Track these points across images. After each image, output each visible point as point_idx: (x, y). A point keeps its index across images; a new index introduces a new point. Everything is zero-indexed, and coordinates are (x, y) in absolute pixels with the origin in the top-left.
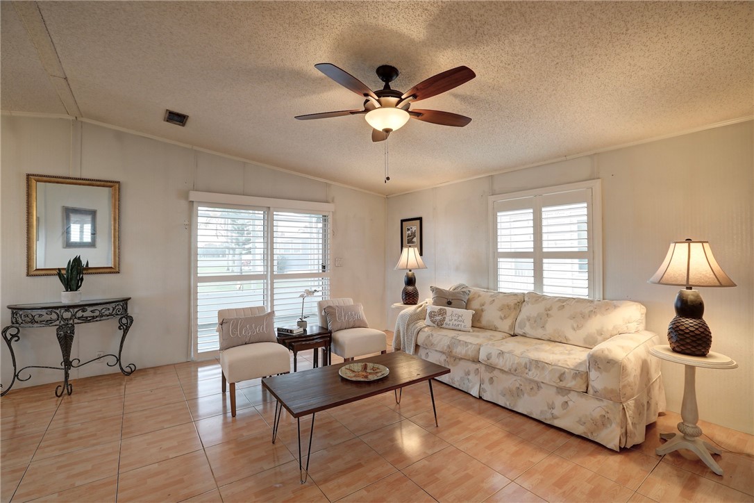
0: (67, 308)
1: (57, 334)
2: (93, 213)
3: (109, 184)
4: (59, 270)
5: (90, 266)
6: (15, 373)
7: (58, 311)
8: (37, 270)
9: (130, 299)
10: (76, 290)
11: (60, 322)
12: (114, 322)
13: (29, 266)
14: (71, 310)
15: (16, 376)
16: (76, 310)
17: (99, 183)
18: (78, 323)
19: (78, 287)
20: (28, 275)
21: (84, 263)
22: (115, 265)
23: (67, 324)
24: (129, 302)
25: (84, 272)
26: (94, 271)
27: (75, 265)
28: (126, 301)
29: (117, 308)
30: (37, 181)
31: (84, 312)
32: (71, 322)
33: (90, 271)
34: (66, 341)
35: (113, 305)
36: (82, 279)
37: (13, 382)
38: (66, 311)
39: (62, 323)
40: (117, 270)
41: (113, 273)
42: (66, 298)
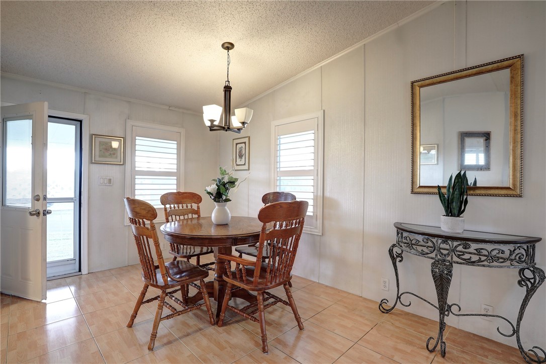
0: (446, 238)
1: (432, 271)
2: (487, 136)
3: (506, 63)
4: (439, 188)
5: (478, 185)
6: (398, 295)
7: (434, 240)
8: (420, 187)
9: (539, 240)
10: (458, 216)
11: (436, 255)
12: (512, 273)
13: (413, 183)
14: (450, 242)
15: (399, 297)
16: (455, 243)
17: (490, 67)
18: (457, 263)
19: (460, 213)
20: (413, 192)
21: (471, 181)
22: (514, 185)
23: (444, 261)
24: (537, 245)
25: (469, 192)
26: (483, 192)
27: (458, 182)
28: (532, 242)
29: (517, 252)
30: (421, 87)
31: (465, 248)
32: (449, 258)
33: (478, 192)
34: (442, 282)
35: (511, 247)
36: (466, 202)
37: (396, 303)
38: (444, 242)
39: (439, 257)
40: (518, 192)
41: (510, 196)
42: (446, 225)
